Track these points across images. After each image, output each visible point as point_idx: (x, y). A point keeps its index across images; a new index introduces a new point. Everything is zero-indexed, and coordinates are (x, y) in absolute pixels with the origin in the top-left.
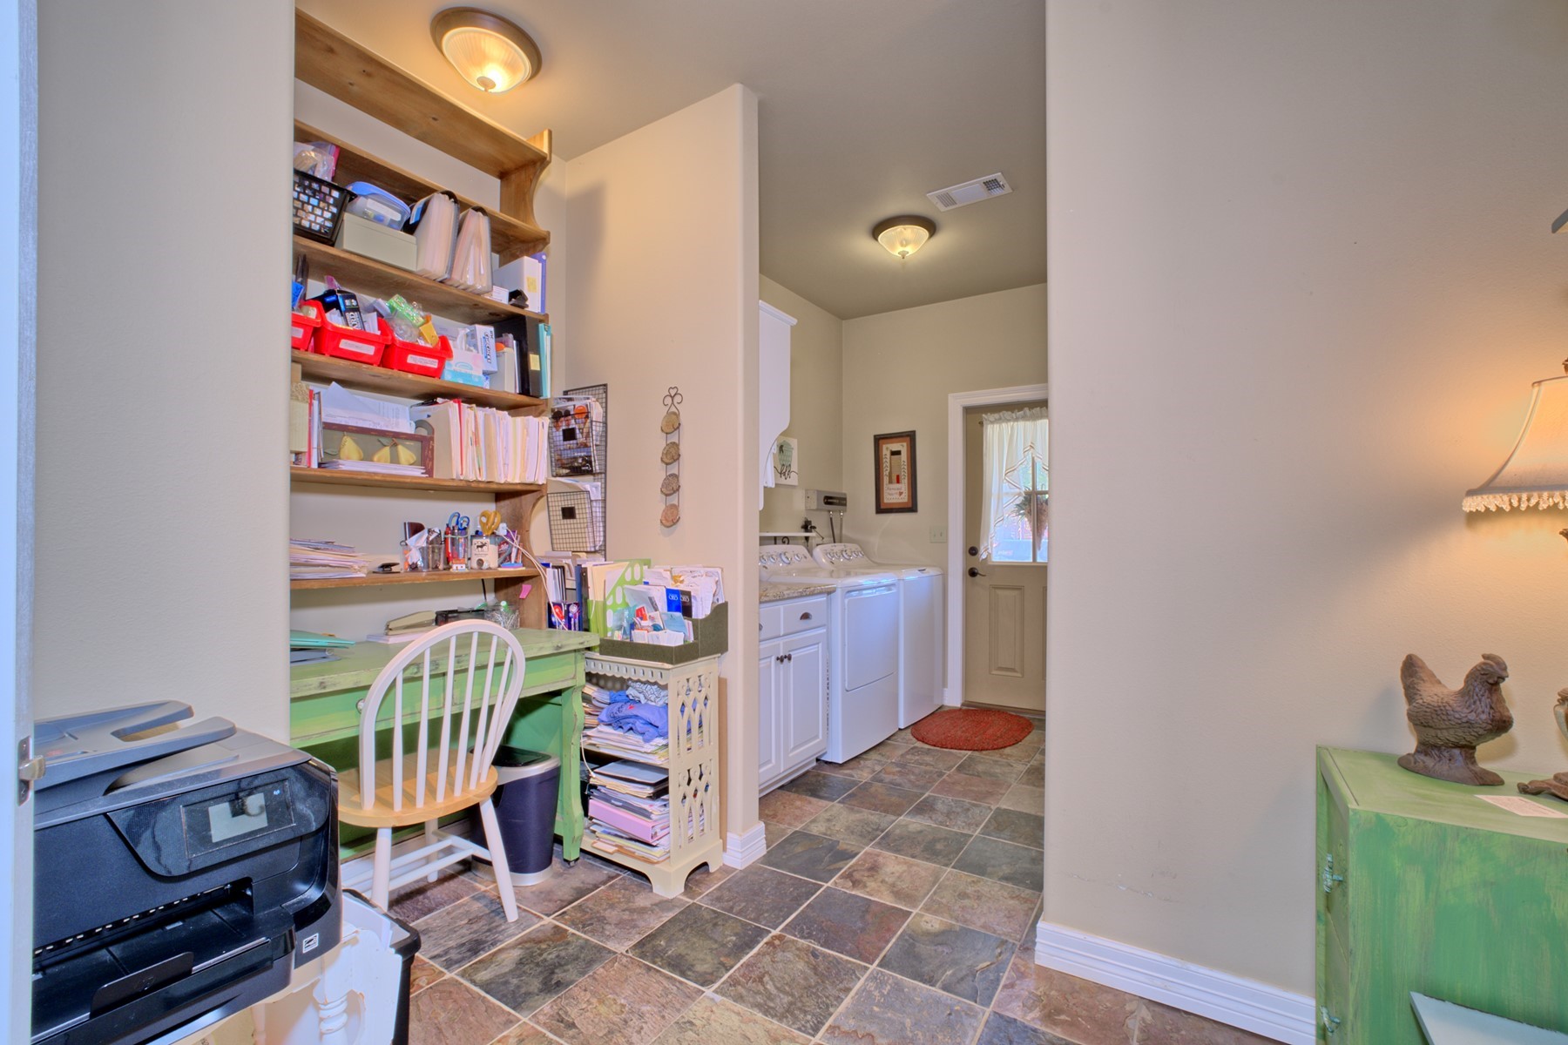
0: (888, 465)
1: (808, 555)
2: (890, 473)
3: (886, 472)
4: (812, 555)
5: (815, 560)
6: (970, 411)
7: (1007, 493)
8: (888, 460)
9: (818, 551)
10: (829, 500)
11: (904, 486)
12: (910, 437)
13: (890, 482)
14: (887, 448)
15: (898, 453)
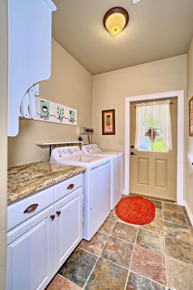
0: (106, 120)
1: (79, 149)
2: (107, 122)
3: (105, 122)
4: (81, 149)
5: (82, 151)
6: (131, 103)
7: (144, 129)
8: (106, 118)
9: (83, 148)
10: (88, 130)
11: (111, 126)
12: (113, 111)
13: (107, 125)
14: (106, 115)
15: (109, 116)
